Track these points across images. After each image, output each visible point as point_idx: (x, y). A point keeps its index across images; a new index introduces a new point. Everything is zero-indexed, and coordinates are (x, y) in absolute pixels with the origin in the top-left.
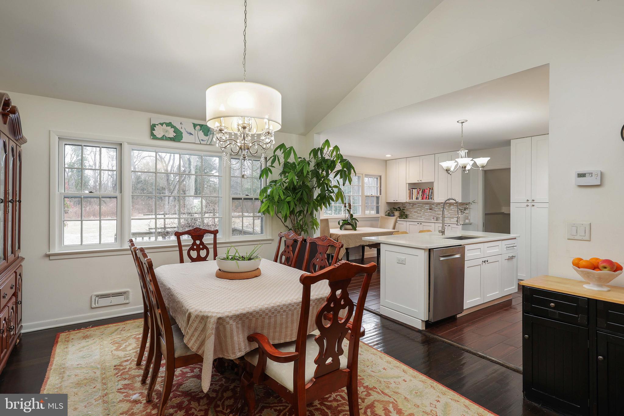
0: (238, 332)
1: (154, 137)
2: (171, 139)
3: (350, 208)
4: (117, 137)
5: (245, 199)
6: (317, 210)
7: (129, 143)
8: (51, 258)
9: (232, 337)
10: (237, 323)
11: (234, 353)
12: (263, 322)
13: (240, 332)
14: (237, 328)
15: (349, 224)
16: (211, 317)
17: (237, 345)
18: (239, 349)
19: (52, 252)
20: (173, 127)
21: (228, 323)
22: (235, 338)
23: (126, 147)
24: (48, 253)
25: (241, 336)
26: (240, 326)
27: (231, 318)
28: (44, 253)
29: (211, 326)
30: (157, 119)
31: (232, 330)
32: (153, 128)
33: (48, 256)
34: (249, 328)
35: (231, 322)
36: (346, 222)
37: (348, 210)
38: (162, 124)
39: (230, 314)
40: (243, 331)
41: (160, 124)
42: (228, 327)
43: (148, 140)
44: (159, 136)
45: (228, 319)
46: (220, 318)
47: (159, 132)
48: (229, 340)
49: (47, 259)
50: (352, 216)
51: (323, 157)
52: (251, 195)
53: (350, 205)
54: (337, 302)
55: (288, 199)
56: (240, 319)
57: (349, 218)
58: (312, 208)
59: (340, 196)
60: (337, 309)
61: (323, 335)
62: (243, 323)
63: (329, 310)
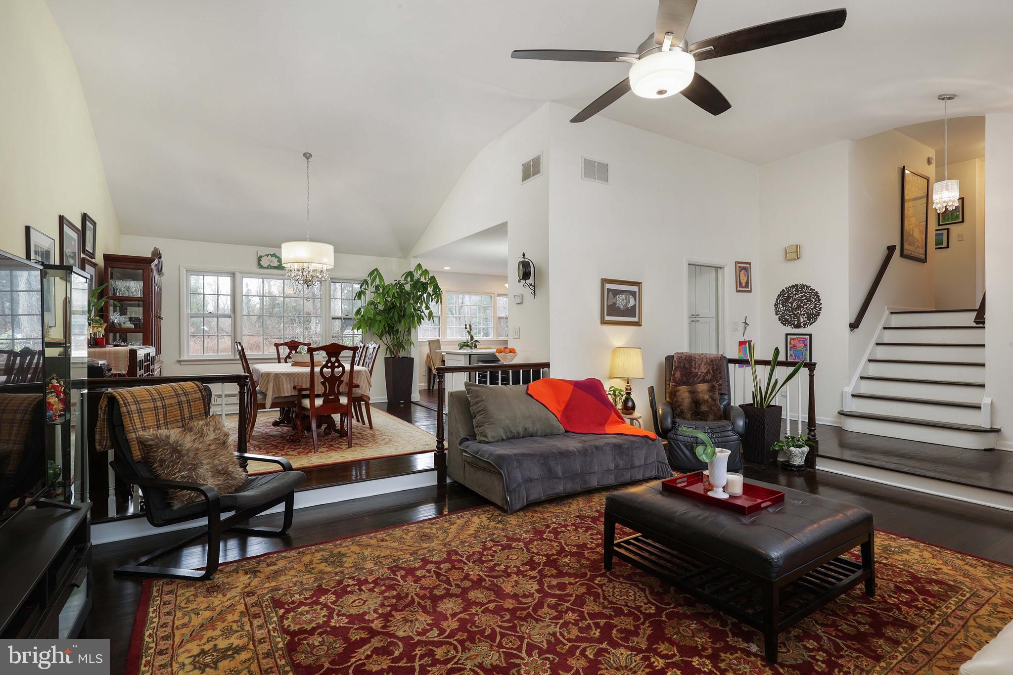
0: (287, 383)
1: (261, 266)
2: (275, 268)
3: (471, 330)
4: (232, 268)
5: (344, 319)
6: (415, 328)
7: (240, 272)
8: (181, 363)
9: (283, 385)
10: (286, 378)
11: (284, 393)
12: (302, 380)
14: (286, 381)
15: (468, 346)
17: (286, 390)
19: (182, 359)
20: (276, 257)
22: (285, 386)
23: (238, 275)
24: (180, 359)
25: (289, 385)
27: (282, 374)
28: (177, 360)
29: (272, 378)
30: (263, 251)
32: (260, 259)
33: (179, 362)
34: (294, 382)
35: (282, 376)
36: (466, 344)
37: (468, 331)
38: (267, 256)
40: (290, 383)
41: (266, 255)
43: (255, 269)
44: (266, 266)
46: (276, 374)
47: (265, 262)
48: (281, 386)
49: (178, 364)
50: (472, 338)
51: (419, 279)
52: (352, 316)
53: (470, 327)
54: (333, 364)
55: (379, 318)
56: (288, 376)
57: (469, 340)
58: (401, 327)
59: (431, 315)
60: (333, 367)
61: (326, 380)
62: (290, 380)
63: (328, 367)
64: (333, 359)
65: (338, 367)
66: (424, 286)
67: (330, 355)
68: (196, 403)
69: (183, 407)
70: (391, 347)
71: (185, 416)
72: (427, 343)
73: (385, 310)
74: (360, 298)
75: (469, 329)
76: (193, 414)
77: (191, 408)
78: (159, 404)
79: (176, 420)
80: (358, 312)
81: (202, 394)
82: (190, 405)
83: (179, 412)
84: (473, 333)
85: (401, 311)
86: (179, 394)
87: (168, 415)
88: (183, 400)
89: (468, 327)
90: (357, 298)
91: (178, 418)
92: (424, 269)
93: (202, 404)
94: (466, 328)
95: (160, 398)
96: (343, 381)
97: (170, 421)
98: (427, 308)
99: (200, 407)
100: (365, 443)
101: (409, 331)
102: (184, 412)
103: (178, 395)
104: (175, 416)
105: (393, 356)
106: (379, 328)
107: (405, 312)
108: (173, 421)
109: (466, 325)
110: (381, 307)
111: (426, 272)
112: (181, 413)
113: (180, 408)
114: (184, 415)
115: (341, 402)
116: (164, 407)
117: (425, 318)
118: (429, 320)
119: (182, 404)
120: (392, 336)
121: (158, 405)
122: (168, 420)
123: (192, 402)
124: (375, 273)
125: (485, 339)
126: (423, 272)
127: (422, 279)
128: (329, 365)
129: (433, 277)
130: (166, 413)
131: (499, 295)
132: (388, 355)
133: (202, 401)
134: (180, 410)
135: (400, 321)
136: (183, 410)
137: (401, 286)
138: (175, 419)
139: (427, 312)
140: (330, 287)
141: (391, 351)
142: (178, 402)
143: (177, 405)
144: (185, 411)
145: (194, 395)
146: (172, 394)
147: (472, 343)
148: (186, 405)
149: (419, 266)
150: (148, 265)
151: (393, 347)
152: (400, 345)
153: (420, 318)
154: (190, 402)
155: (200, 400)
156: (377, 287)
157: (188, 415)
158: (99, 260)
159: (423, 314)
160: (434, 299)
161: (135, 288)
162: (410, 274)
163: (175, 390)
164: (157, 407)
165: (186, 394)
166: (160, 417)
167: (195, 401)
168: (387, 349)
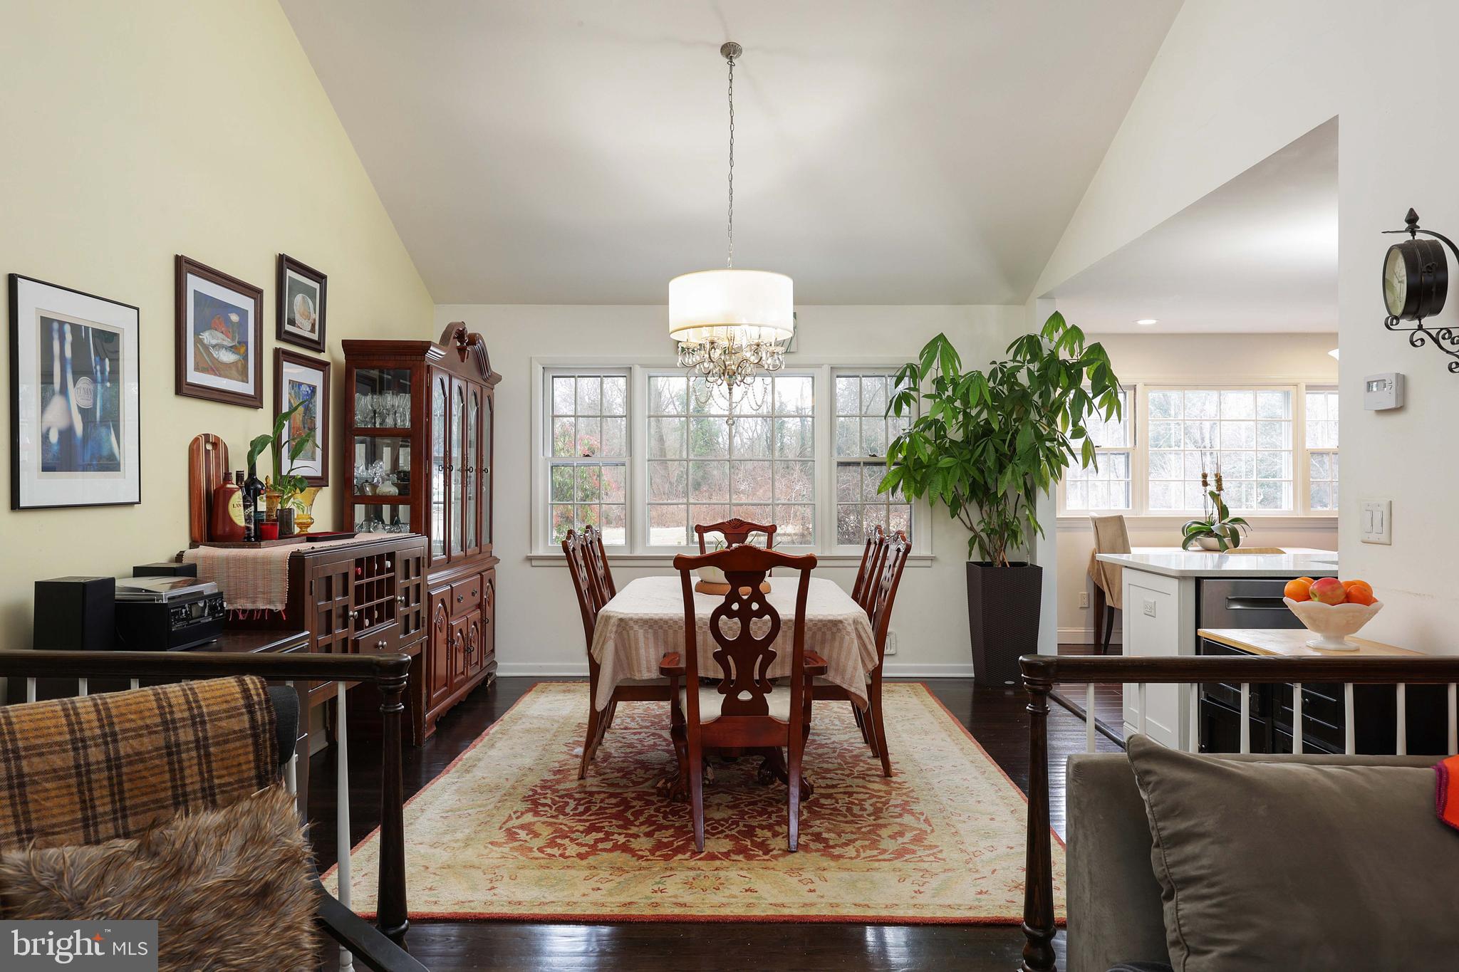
0: (647, 645)
3: (1220, 488)
4: (626, 359)
5: (866, 464)
7: (643, 366)
8: (534, 563)
9: (637, 649)
10: (646, 632)
11: (640, 671)
13: (651, 644)
14: (646, 638)
16: (613, 616)
17: (645, 662)
18: (648, 668)
19: (534, 553)
21: (632, 628)
22: (642, 651)
23: (638, 373)
24: (529, 555)
25: (652, 651)
26: (650, 636)
27: (636, 621)
28: (525, 555)
31: (637, 640)
33: (530, 559)
34: (666, 643)
35: (636, 627)
37: (1212, 494)
39: (635, 617)
42: (632, 633)
45: (631, 623)
46: (621, 620)
48: (634, 652)
49: (528, 565)
50: (1223, 511)
51: (1053, 354)
52: (883, 455)
53: (1219, 480)
54: (745, 605)
55: (945, 461)
56: (651, 627)
57: (1216, 516)
58: (1007, 484)
59: (1089, 452)
60: (745, 615)
61: (726, 650)
62: (655, 633)
63: (731, 614)
64: (745, 592)
65: (759, 614)
66: (1072, 373)
67: (735, 578)
68: (231, 746)
69: (180, 761)
70: (983, 535)
71: (189, 789)
72: (1092, 525)
73: (967, 441)
74: (898, 410)
75: (1215, 486)
76: (216, 781)
77: (209, 763)
78: (95, 754)
79: (157, 801)
80: (896, 446)
81: (253, 720)
82: (208, 755)
83: (167, 776)
84: (1225, 498)
85: (1004, 441)
86: (173, 721)
87: (127, 786)
88: (182, 738)
89: (1211, 480)
90: (892, 412)
91: (163, 795)
92: (1069, 326)
93: (251, 749)
94: (1205, 484)
95: (104, 735)
96: (774, 655)
97: (135, 806)
98: (1079, 433)
99: (242, 759)
100: (845, 837)
101: (1030, 495)
102: (183, 778)
103: (168, 724)
104: (154, 789)
105: (988, 560)
106: (945, 487)
107: (1012, 443)
108: (144, 804)
109: (1205, 476)
110: (955, 433)
111: (1075, 334)
112: (173, 779)
113: (171, 763)
114: (184, 785)
115: (773, 712)
116: (113, 763)
117: (1070, 459)
118: (1085, 465)
119: (179, 753)
120: (986, 508)
121: (92, 759)
122: (128, 803)
123: (217, 744)
124: (939, 347)
125: (1269, 512)
126: (1067, 332)
127: (1064, 355)
128: (735, 606)
129: (1097, 349)
130: (120, 783)
131: (1311, 388)
132: (976, 557)
133: (250, 741)
134: (172, 771)
135: (1001, 468)
136: (182, 770)
137: (1009, 377)
138: (152, 797)
139: (1077, 444)
140: (832, 387)
141: (982, 547)
142: (168, 747)
143: (160, 756)
144: (187, 772)
145: (223, 724)
146: (148, 722)
147: (1223, 528)
148: (194, 754)
149: (1057, 318)
150: (419, 358)
151: (989, 536)
152: (1006, 531)
153: (1057, 461)
154: (206, 747)
155: (245, 737)
156: (939, 382)
157: (197, 786)
158: (334, 353)
159: (1064, 449)
160: (1101, 405)
161: (397, 408)
162: (1030, 345)
163: (164, 706)
164: (88, 764)
165: (197, 720)
166: (96, 794)
167: (226, 742)
168: (971, 543)
